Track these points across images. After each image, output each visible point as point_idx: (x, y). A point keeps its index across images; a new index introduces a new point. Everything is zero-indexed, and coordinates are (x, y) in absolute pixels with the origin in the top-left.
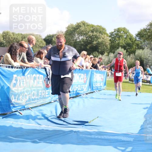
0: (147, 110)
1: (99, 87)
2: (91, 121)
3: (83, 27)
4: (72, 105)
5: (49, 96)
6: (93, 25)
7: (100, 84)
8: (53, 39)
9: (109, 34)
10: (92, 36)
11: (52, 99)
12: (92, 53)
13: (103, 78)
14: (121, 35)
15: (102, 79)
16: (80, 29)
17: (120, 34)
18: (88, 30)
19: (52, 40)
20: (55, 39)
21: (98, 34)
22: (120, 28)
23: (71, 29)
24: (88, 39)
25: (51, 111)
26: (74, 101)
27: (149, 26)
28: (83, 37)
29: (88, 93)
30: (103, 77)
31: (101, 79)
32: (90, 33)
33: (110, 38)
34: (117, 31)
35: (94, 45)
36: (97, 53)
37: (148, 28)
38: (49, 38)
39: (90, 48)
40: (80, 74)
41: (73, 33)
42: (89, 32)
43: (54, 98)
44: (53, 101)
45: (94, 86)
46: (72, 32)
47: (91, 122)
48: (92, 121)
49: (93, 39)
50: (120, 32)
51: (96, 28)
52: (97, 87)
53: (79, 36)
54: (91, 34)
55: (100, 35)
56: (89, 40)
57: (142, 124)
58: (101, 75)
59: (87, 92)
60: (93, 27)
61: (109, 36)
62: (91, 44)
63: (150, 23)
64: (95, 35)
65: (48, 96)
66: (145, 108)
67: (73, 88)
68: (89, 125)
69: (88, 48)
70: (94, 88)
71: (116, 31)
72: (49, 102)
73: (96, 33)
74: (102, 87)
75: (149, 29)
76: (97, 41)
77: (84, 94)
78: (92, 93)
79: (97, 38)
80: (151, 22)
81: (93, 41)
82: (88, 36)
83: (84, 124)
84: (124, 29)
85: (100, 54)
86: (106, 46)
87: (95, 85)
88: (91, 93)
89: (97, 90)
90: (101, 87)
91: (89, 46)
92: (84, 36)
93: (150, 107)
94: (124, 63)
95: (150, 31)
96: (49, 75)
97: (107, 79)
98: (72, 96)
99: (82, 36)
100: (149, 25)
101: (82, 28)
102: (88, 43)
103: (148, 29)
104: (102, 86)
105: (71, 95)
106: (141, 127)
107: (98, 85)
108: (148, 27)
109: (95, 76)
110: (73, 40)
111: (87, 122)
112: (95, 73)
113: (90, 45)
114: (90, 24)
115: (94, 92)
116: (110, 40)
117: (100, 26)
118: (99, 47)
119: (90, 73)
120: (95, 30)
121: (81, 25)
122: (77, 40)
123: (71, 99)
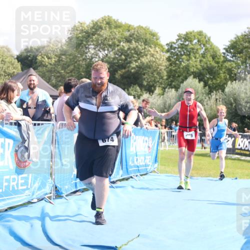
1: (143, 166)
2: (122, 245)
3: (108, 29)
5: (27, 189)
6: (130, 26)
7: (145, 159)
8: (39, 58)
9: (166, 48)
10: (129, 49)
11: (33, 194)
13: (151, 146)
14: (193, 49)
15: (149, 147)
16: (99, 35)
17: (192, 46)
18: (118, 36)
19: (36, 59)
20: (43, 57)
21: (141, 46)
22: (191, 33)
23: (80, 35)
24: (117, 56)
25: (30, 223)
26: (84, 200)
28: (106, 52)
29: (117, 181)
30: (151, 142)
31: (147, 149)
32: (122, 43)
33: (168, 54)
34: (185, 38)
35: (133, 71)
36: (138, 88)
38: (29, 54)
39: (122, 76)
41: (84, 43)
42: (120, 42)
43: (39, 192)
44: (35, 200)
45: (130, 163)
46: (82, 41)
47: (124, 247)
48: (125, 245)
49: (130, 58)
50: (191, 41)
51: (136, 33)
52: (138, 167)
53: (99, 50)
54: (125, 45)
55: (145, 48)
56: (121, 60)
58: (147, 138)
60: (129, 31)
62: (125, 68)
64: (134, 49)
65: (25, 187)
69: (117, 76)
70: (130, 169)
71: (182, 39)
72: (26, 201)
73: (137, 44)
74: (148, 166)
76: (139, 61)
78: (127, 179)
79: (139, 54)
81: (130, 62)
82: (118, 50)
84: (200, 33)
85: (145, 90)
86: (159, 74)
87: (133, 162)
88: (123, 179)
89: (138, 174)
90: (146, 165)
91: (119, 72)
92: (108, 50)
94: (198, 110)
96: (26, 138)
97: (161, 149)
98: (79, 188)
99: (104, 50)
101: (105, 33)
102: (119, 66)
104: (149, 163)
105: (78, 185)
107: (141, 162)
110: (84, 59)
112: (133, 134)
113: (123, 71)
114: (124, 23)
115: (131, 177)
116: (169, 59)
117: (145, 29)
118: (144, 74)
120: (135, 36)
121: (102, 24)
122: (94, 59)
123: (78, 193)
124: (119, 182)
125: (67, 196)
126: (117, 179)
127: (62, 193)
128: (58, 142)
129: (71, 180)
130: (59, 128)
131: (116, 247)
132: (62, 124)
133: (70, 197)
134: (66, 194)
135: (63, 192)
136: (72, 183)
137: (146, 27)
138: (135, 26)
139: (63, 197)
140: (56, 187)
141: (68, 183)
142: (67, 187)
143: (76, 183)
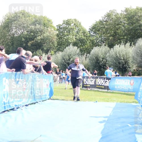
0: (104, 123)
1: (44, 96)
3: (23, 18)
4: (6, 121)
7: (45, 92)
9: (56, 28)
10: (35, 29)
12: (36, 52)
15: (47, 85)
17: (70, 27)
18: (29, 22)
22: (70, 19)
27: (107, 18)
29: (28, 105)
33: (57, 32)
34: (67, 23)
35: (39, 41)
36: (41, 51)
37: (105, 20)
39: (32, 45)
40: (18, 79)
42: (30, 25)
48: (33, 141)
49: (36, 34)
50: (70, 24)
51: (38, 20)
52: (41, 96)
53: (18, 30)
54: (33, 27)
55: (45, 28)
56: (31, 35)
58: (46, 80)
59: (27, 103)
61: (56, 29)
63: (107, 14)
64: (38, 29)
66: (101, 122)
67: (8, 99)
69: (29, 44)
70: (36, 98)
71: (65, 23)
76: (42, 36)
77: (23, 106)
78: (35, 103)
80: (109, 12)
81: (36, 37)
82: (29, 30)
84: (75, 20)
85: (45, 53)
86: (53, 43)
88: (32, 104)
89: (41, 100)
91: (30, 42)
92: (23, 30)
93: (107, 120)
95: (108, 24)
99: (21, 30)
100: (106, 16)
102: (29, 39)
103: (105, 21)
104: (47, 94)
108: (105, 18)
113: (32, 41)
114: (32, 14)
115: (37, 102)
116: (58, 35)
117: (44, 18)
118: (44, 43)
121: (20, 15)
122: (15, 35)
123: (6, 112)
136: (2, 106)
137: (45, 16)
143: (5, 106)
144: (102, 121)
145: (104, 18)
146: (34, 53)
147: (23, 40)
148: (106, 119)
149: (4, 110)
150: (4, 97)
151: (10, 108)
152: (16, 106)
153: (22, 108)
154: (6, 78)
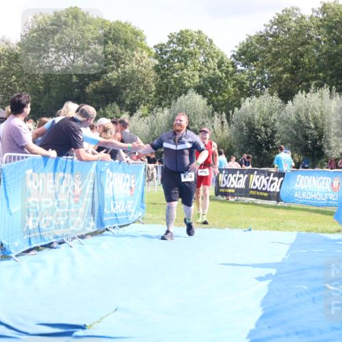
0: (268, 282)
1: (123, 214)
2: (94, 323)
4: (34, 274)
6: (104, 21)
7: (126, 204)
9: (154, 51)
12: (103, 109)
13: (133, 186)
15: (131, 188)
17: (187, 49)
21: (122, 49)
22: (187, 31)
26: (41, 262)
27: (276, 27)
29: (87, 235)
30: (133, 181)
31: (128, 189)
33: (157, 62)
34: (179, 40)
36: (117, 107)
37: (271, 33)
39: (95, 91)
40: (61, 174)
45: (105, 210)
48: (98, 322)
51: (113, 31)
52: (116, 215)
55: (126, 52)
57: (253, 327)
58: (128, 176)
61: (153, 54)
62: (98, 79)
63: (277, 17)
64: (111, 53)
66: (260, 279)
68: (86, 334)
69: (88, 90)
70: (105, 219)
71: (175, 40)
73: (115, 46)
74: (130, 213)
75: (274, 36)
76: (119, 70)
77: (74, 238)
80: (281, 13)
81: (105, 72)
83: (73, 332)
84: (199, 34)
85: (126, 110)
86: (145, 88)
87: (109, 208)
88: (95, 233)
89: (116, 225)
90: (127, 213)
91: (91, 85)
93: (276, 274)
95: (279, 42)
98: (34, 245)
100: (274, 24)
102: (89, 77)
103: (271, 36)
104: (131, 210)
105: (32, 242)
106: (249, 336)
107: (120, 209)
108: (272, 27)
109: (107, 180)
111: (83, 327)
112: (108, 170)
113: (97, 83)
115: (107, 230)
117: (124, 26)
118: (125, 89)
119: (93, 170)
120: (111, 36)
123: (32, 253)
124: (89, 236)
125: (17, 256)
126: (86, 233)
127: (10, 253)
128: (4, 182)
129: (22, 234)
130: (6, 162)
131: (85, 325)
132: (10, 157)
133: (21, 258)
134: (16, 254)
135: (12, 251)
136: (25, 238)
137: (126, 23)
138: (111, 21)
139: (11, 258)
140: (2, 245)
141: (18, 239)
142: (17, 244)
143: (30, 238)
144: (264, 276)
145: (268, 28)
146: (101, 110)
147: (75, 79)
148: (273, 271)
149: (27, 247)
150: (29, 216)
151: (44, 243)
152: (56, 237)
153: (71, 244)
154: (34, 171)
